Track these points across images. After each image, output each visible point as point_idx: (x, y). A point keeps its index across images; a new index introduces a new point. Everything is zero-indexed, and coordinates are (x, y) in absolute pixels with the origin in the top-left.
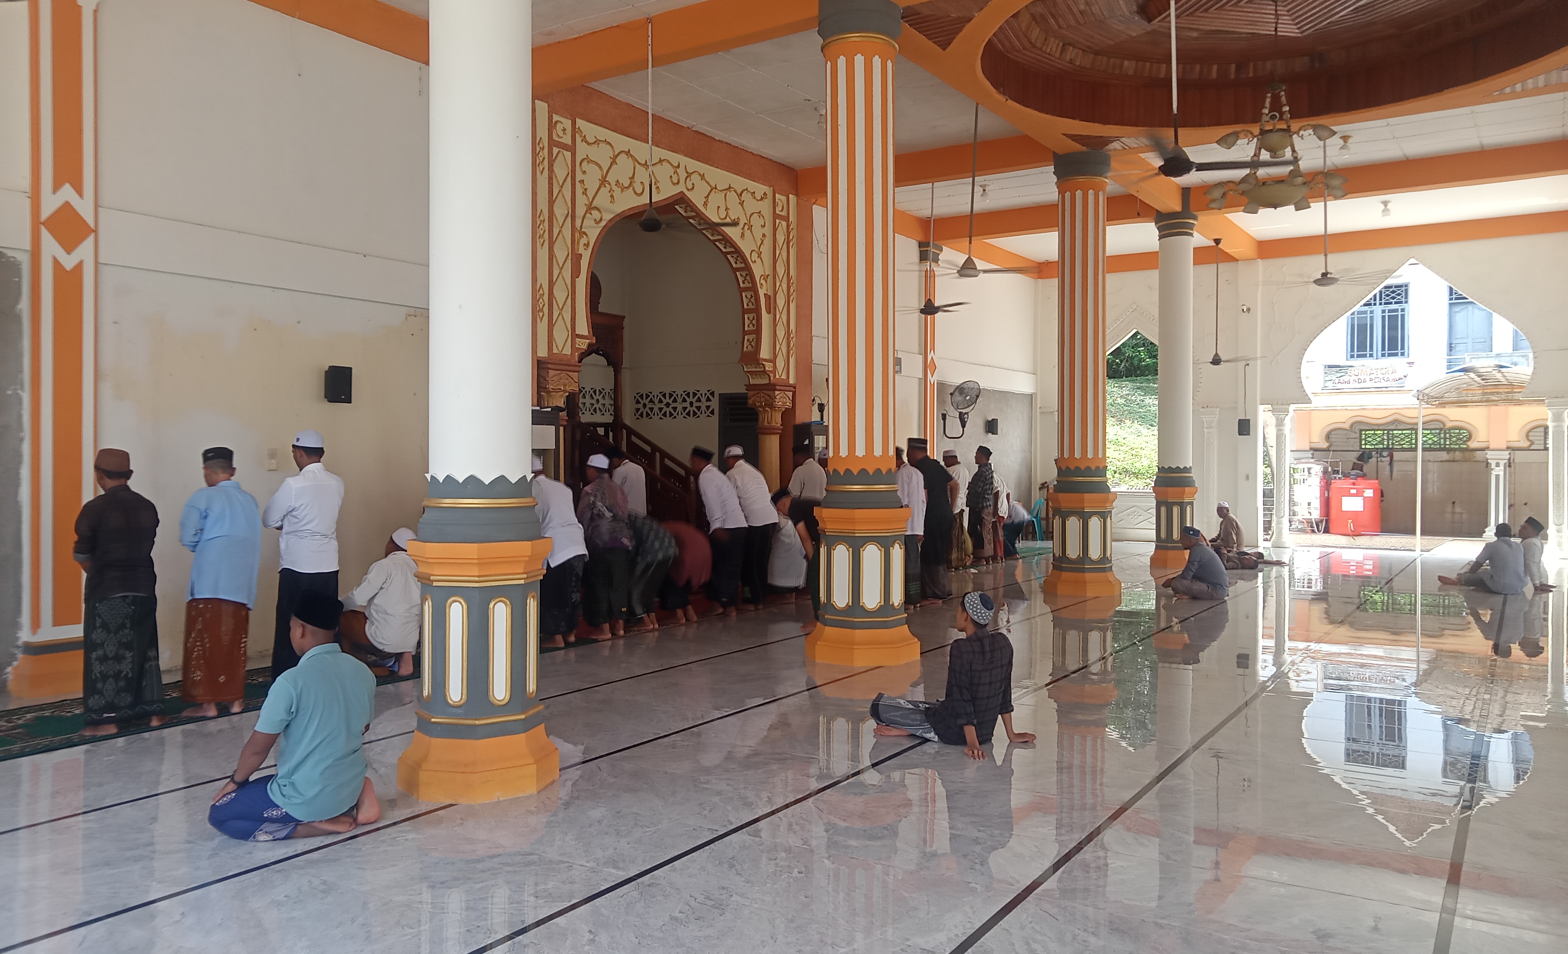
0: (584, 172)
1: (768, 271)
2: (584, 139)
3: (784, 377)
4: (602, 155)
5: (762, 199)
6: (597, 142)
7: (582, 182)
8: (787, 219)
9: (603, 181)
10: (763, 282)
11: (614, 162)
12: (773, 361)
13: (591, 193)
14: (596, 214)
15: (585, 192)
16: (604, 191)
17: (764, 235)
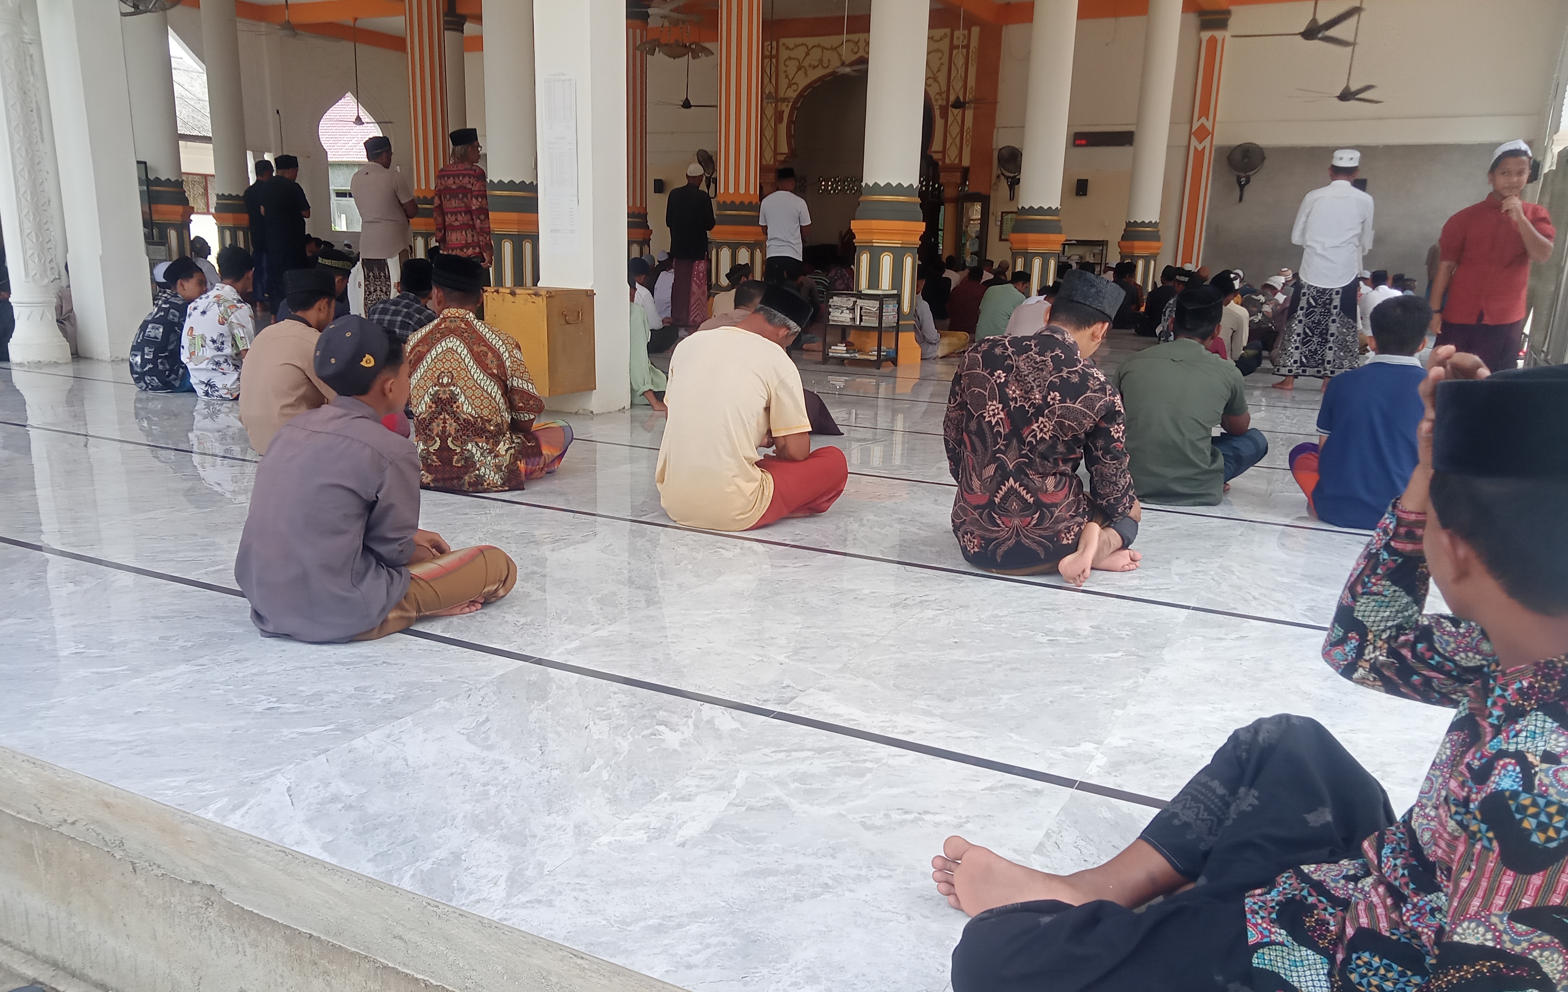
0: (787, 66)
1: (944, 89)
2: (787, 48)
3: (957, 161)
4: (800, 53)
5: (941, 39)
6: (796, 46)
7: (786, 71)
8: (967, 47)
9: (799, 69)
10: (937, 97)
11: (807, 54)
12: (944, 152)
13: (791, 77)
14: (794, 87)
15: (787, 77)
16: (801, 72)
17: (942, 64)
